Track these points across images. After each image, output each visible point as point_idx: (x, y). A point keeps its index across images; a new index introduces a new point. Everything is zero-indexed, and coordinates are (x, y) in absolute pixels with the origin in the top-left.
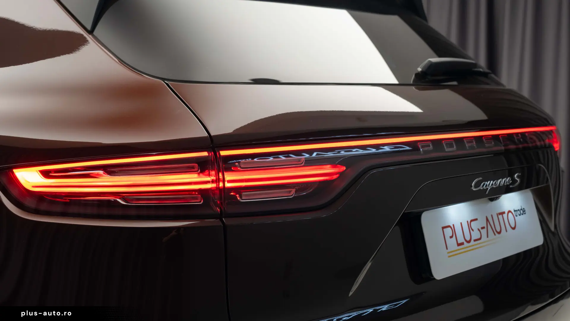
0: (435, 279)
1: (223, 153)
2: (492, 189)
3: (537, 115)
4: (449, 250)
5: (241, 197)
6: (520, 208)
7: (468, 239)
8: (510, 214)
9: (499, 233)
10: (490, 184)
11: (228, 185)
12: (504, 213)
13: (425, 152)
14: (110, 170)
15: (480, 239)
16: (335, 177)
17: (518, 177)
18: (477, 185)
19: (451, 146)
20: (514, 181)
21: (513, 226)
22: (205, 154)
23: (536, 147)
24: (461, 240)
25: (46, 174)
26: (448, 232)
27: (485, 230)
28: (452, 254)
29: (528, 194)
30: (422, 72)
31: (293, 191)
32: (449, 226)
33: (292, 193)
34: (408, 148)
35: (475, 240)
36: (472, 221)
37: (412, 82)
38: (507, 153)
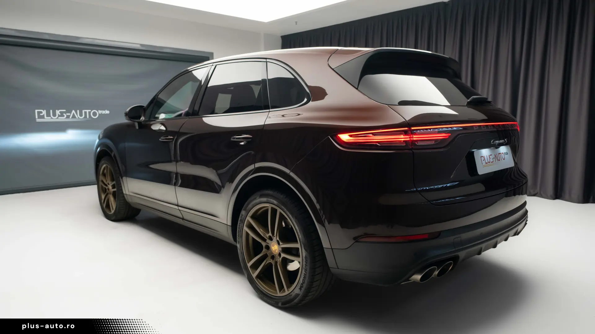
0: (479, 175)
1: (413, 128)
2: (498, 144)
3: (510, 117)
4: (483, 165)
5: (417, 143)
6: (506, 152)
8: (503, 154)
10: (497, 142)
11: (414, 139)
13: (476, 130)
14: (374, 134)
16: (448, 137)
17: (506, 140)
18: (493, 142)
19: (484, 127)
20: (505, 141)
21: (504, 158)
22: (407, 129)
23: (509, 130)
25: (351, 136)
28: (484, 166)
29: (509, 147)
30: (469, 101)
31: (434, 141)
32: (483, 157)
33: (433, 143)
34: (461, 129)
36: (490, 155)
37: (466, 105)
38: (498, 131)
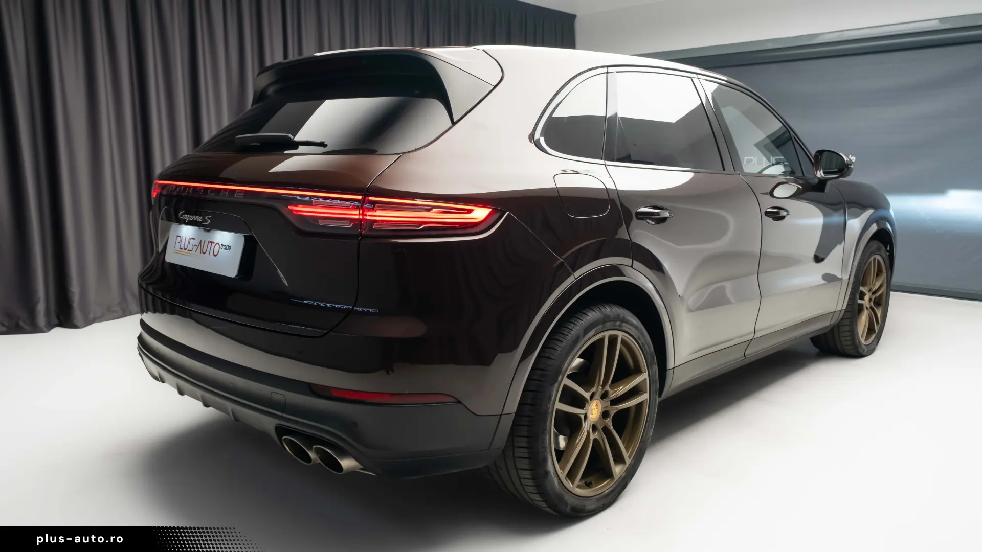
6: (227, 245)
7: (186, 248)
9: (204, 253)
12: (214, 243)
15: (191, 251)
24: (182, 247)
26: (179, 239)
27: (197, 247)
35: (189, 250)
